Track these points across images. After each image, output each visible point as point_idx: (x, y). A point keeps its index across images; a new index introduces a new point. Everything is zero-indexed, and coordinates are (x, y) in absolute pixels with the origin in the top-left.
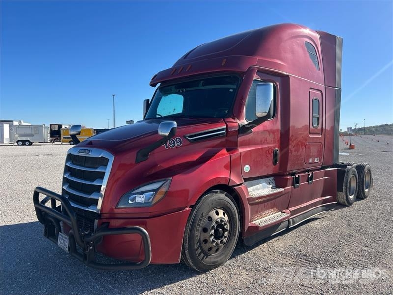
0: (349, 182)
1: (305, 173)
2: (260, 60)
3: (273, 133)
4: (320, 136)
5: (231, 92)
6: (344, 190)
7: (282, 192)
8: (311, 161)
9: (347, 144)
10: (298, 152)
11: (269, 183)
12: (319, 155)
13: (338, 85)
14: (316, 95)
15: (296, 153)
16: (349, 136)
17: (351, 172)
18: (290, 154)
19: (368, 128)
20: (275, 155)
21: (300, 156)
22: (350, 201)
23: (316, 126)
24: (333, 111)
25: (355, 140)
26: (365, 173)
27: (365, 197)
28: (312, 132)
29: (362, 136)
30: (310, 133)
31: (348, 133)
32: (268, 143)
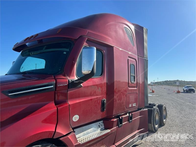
0: (155, 117)
1: (127, 114)
2: (90, 32)
3: (101, 87)
4: (136, 89)
5: (64, 54)
6: (152, 123)
7: (109, 132)
8: (130, 106)
9: (151, 90)
10: (121, 101)
11: (99, 126)
12: (136, 101)
13: (146, 56)
14: (132, 61)
15: (120, 101)
16: (151, 86)
17: (155, 110)
18: (115, 103)
19: (159, 82)
20: (103, 104)
21: (123, 103)
22: (156, 129)
23: (133, 82)
24: (143, 73)
25: (155, 88)
26: (163, 110)
27: (164, 125)
28: (131, 86)
29: (157, 86)
30: (129, 86)
31: (151, 84)
32: (97, 95)
